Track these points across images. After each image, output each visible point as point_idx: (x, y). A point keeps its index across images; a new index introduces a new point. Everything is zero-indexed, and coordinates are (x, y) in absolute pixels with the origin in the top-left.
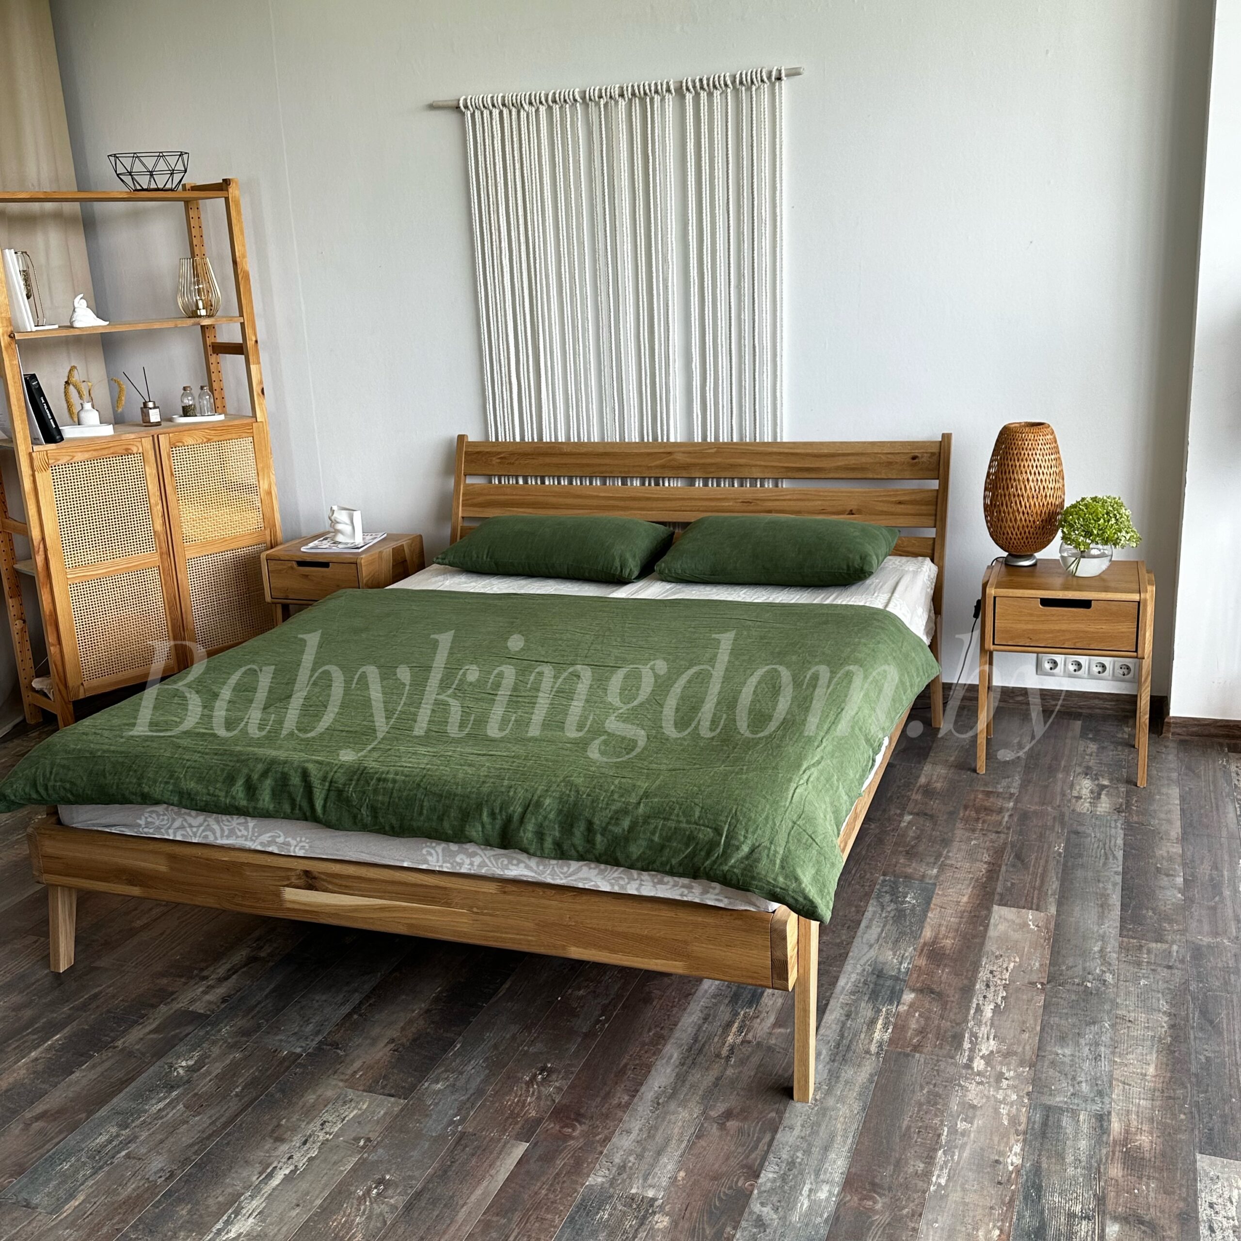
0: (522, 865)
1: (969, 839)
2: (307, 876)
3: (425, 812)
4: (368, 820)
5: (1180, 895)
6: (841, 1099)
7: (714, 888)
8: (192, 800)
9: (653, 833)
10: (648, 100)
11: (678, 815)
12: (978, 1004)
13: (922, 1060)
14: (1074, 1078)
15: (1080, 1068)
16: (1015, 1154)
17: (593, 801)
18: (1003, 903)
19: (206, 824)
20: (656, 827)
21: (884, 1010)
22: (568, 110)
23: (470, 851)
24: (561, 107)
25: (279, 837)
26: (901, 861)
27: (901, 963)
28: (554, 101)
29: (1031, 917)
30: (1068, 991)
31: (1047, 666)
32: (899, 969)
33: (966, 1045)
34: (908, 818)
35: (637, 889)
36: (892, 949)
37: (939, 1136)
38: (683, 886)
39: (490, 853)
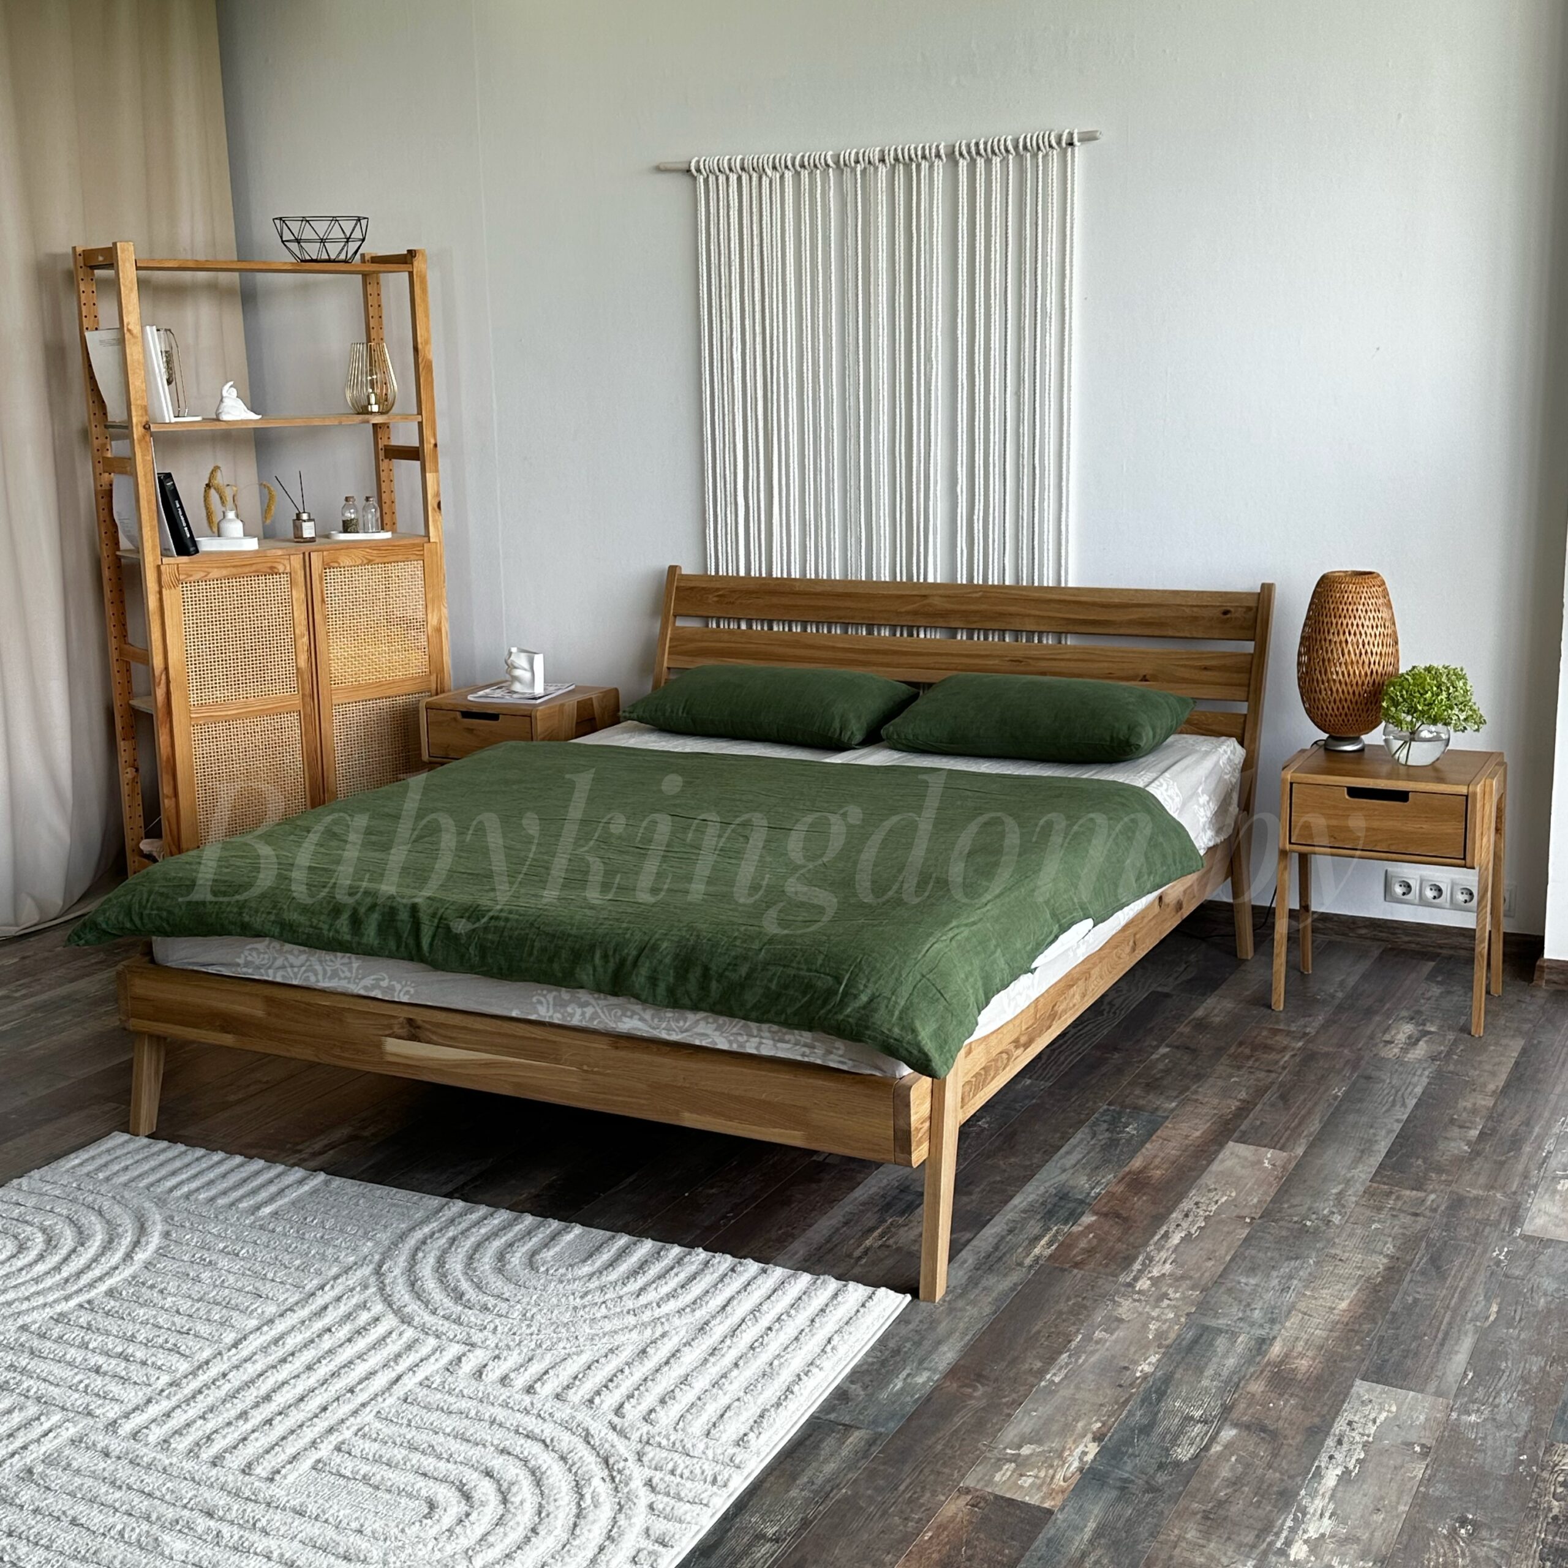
0: (636, 1017)
1: (1231, 1076)
2: (411, 1025)
3: (535, 952)
4: (476, 959)
5: (1466, 1148)
6: (973, 1303)
7: (838, 1049)
8: (294, 932)
9: (771, 980)
10: (914, 166)
11: (799, 963)
12: (1167, 1233)
13: (1079, 1276)
14: (1249, 1305)
15: (1261, 1298)
16: (1149, 1364)
17: (713, 946)
18: (1242, 1140)
19: (308, 962)
20: (774, 974)
21: (1055, 1229)
22: (818, 176)
23: (582, 1000)
24: (811, 173)
25: (384, 979)
26: (1136, 1093)
27: (1093, 1188)
28: (803, 166)
29: (1269, 1156)
30: (1281, 1227)
31: (1399, 890)
32: (1089, 1194)
33: (1137, 1266)
34: (1163, 1050)
35: (757, 1048)
36: (1089, 1175)
37: (1070, 1341)
38: (806, 1045)
39: (602, 1002)
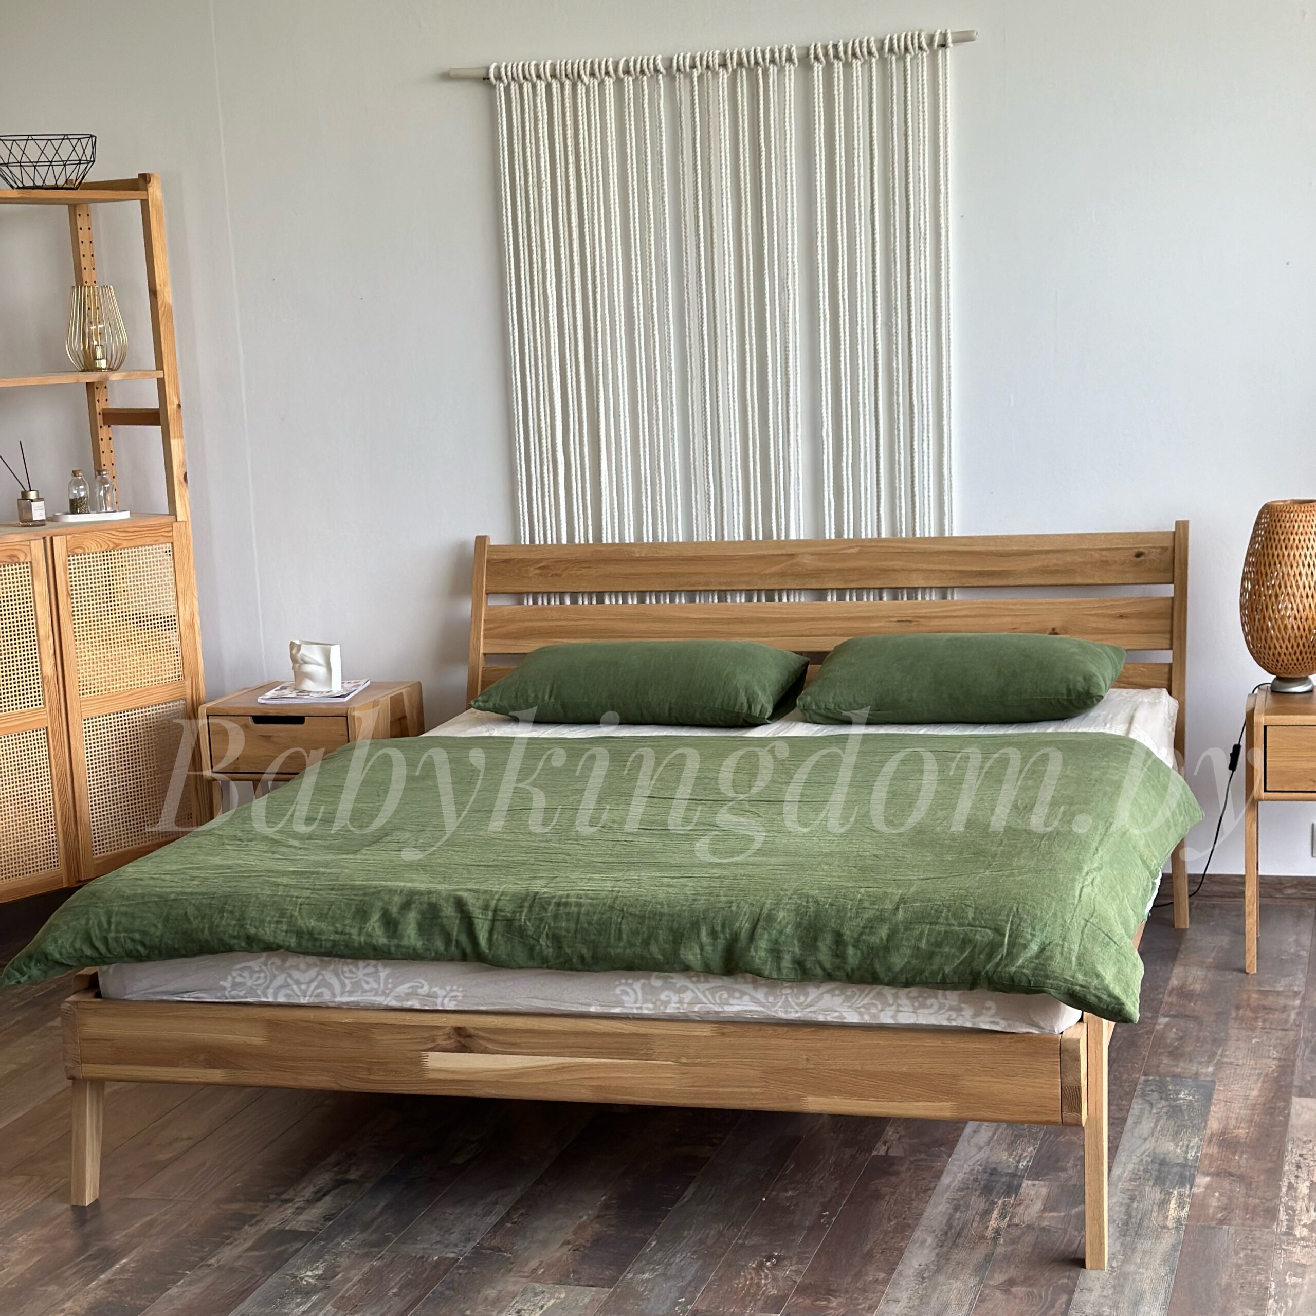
0: (746, 998)
1: (1249, 1038)
2: (460, 1035)
3: (624, 936)
4: (549, 952)
6: (1142, 1265)
7: (989, 1008)
8: (316, 939)
9: (918, 940)
10: (760, 71)
11: (947, 918)
12: (1291, 1184)
13: (1232, 1231)
17: (838, 911)
18: (1304, 1095)
19: (320, 977)
20: (922, 933)
21: (1175, 1192)
22: (645, 83)
23: (678, 986)
24: (636, 81)
25: (422, 987)
26: (1165, 1061)
27: (1187, 1152)
28: (627, 72)
32: (1185, 1157)
33: (1283, 1217)
34: (1164, 1020)
35: (893, 1017)
36: (1173, 1141)
37: (1266, 1289)
38: (951, 1009)
39: (704, 986)
